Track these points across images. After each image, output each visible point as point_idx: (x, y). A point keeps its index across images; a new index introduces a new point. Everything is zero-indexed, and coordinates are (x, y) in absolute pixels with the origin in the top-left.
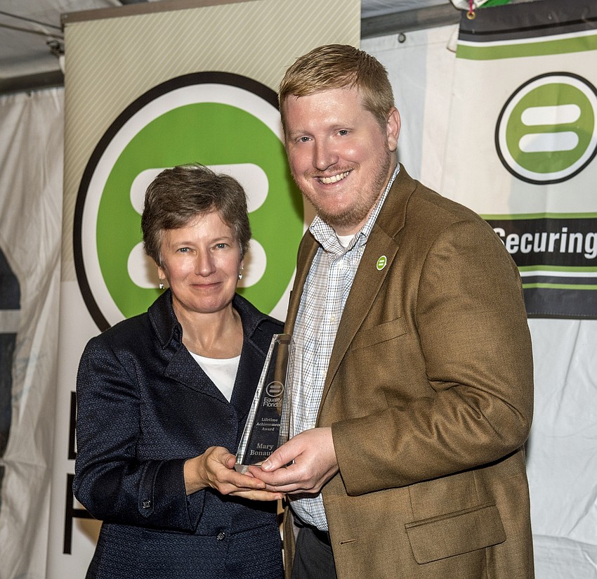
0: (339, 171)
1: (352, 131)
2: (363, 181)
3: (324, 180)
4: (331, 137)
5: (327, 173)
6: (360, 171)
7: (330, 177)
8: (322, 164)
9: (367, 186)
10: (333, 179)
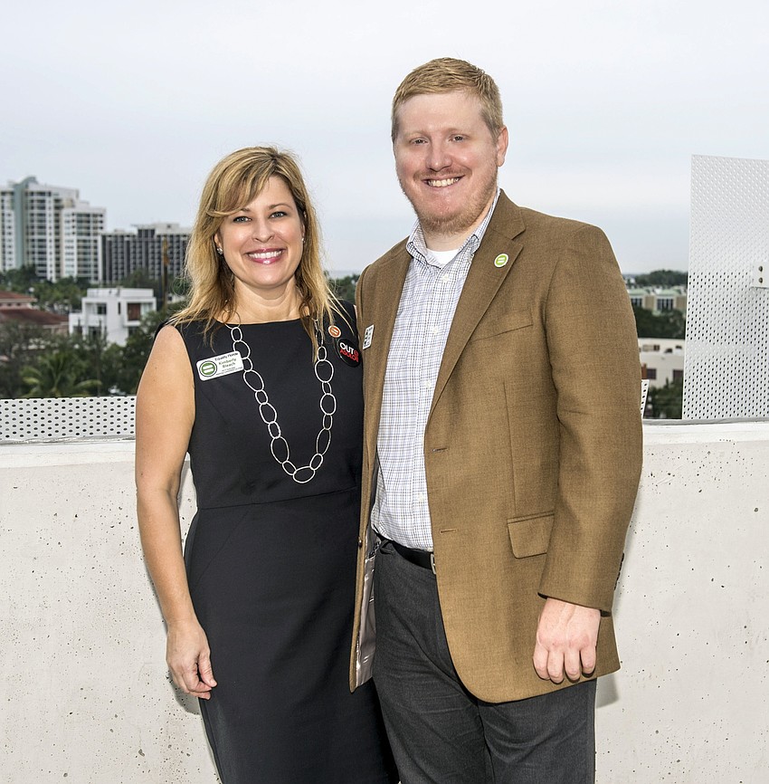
0: (451, 175)
1: (468, 137)
2: (473, 189)
3: (434, 183)
4: (447, 140)
5: (439, 175)
6: (472, 178)
7: (441, 180)
8: (437, 164)
9: (475, 194)
10: (444, 183)
